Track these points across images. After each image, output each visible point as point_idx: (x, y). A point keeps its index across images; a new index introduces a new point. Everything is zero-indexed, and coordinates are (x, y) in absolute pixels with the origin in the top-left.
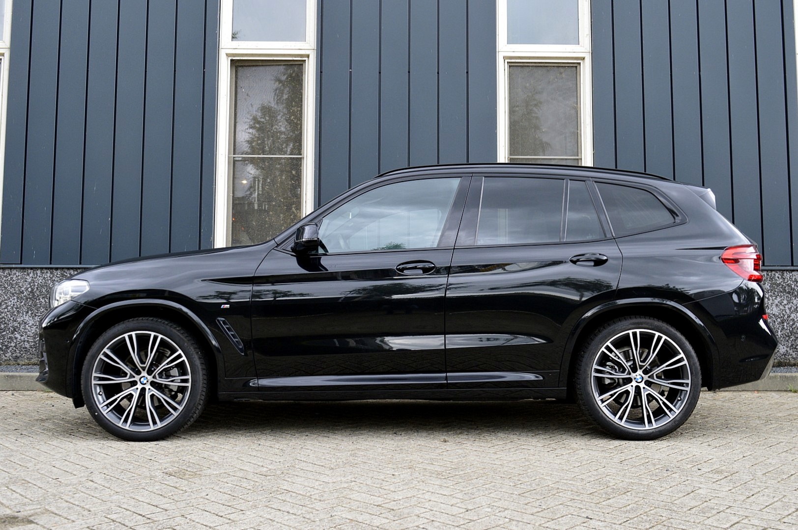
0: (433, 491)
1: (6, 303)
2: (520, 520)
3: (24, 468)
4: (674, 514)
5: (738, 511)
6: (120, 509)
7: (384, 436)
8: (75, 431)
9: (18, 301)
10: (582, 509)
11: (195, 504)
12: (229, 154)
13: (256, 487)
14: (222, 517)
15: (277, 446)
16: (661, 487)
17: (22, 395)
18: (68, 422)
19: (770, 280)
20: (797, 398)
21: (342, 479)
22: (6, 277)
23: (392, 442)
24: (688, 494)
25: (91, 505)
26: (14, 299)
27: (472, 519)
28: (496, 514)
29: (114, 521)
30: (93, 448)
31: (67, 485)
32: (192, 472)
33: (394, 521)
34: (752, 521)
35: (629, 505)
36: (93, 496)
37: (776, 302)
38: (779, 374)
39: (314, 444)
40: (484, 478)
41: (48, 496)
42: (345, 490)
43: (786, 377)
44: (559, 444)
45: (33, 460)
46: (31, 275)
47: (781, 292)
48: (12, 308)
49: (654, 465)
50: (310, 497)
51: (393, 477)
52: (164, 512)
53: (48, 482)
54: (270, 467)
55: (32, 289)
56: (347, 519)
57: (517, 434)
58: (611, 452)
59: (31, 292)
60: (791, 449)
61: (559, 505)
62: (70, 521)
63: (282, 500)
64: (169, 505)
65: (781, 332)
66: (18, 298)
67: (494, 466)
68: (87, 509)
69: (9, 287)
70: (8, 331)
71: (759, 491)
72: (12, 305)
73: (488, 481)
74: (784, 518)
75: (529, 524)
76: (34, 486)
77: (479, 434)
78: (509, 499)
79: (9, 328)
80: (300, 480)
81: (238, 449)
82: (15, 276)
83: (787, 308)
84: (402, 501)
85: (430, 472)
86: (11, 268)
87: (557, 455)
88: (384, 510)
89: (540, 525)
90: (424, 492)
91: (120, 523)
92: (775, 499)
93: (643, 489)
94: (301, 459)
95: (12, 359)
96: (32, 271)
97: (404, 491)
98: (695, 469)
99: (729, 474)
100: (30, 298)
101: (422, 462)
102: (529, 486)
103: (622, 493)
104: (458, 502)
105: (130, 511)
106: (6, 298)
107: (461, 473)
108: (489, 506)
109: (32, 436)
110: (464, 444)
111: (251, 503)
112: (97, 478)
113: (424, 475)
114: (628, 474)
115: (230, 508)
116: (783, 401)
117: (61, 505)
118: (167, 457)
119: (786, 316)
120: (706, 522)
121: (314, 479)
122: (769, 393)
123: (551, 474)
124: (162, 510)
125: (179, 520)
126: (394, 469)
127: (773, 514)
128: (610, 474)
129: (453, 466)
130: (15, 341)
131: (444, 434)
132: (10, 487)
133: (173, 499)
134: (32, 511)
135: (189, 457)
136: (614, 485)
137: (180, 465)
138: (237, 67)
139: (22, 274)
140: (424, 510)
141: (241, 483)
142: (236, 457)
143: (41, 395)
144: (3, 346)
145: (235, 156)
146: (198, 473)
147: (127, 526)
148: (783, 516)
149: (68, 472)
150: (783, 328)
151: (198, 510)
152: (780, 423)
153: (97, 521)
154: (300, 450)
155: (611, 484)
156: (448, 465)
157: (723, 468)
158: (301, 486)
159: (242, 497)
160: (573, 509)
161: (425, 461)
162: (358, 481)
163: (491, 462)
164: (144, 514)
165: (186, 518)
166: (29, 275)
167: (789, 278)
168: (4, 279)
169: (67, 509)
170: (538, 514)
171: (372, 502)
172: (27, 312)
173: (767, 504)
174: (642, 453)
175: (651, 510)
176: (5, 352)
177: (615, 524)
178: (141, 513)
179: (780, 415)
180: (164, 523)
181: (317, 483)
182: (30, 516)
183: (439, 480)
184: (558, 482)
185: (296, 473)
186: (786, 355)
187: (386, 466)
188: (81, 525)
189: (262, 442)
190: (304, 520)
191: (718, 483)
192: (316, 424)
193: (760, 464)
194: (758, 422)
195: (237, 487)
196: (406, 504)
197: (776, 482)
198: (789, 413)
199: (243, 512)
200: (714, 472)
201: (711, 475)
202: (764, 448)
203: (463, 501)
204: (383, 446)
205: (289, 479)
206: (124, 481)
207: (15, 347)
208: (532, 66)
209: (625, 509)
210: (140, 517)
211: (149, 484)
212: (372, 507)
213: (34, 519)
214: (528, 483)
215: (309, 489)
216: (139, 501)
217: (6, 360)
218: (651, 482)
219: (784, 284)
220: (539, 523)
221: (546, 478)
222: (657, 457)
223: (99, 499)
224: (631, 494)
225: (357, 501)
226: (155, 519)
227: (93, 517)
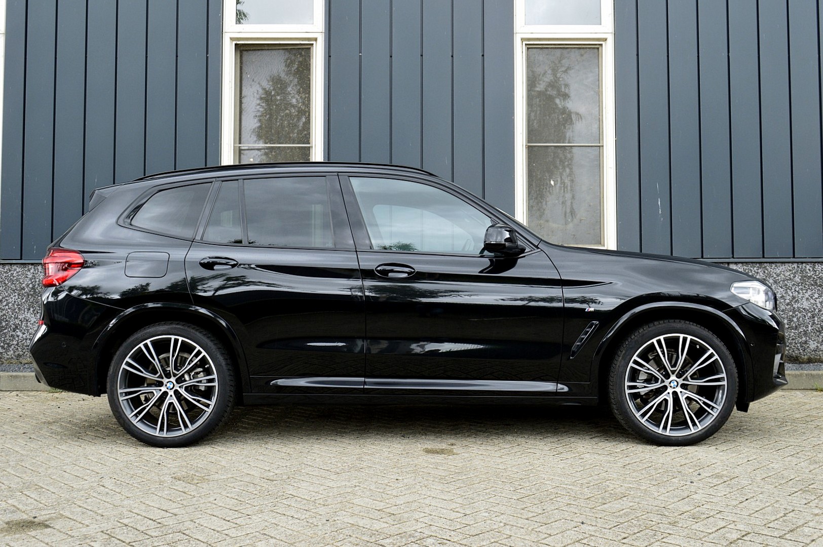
0: (434, 496)
1: (7, 300)
2: (515, 524)
3: (36, 473)
4: (664, 519)
5: (728, 516)
6: (132, 513)
7: (391, 439)
8: (83, 434)
9: (19, 298)
10: (576, 513)
11: (203, 509)
12: (234, 144)
13: (262, 492)
14: (229, 521)
15: (284, 450)
16: (658, 492)
17: (27, 396)
18: (76, 425)
19: (800, 273)
20: (822, 397)
21: (347, 483)
22: (6, 272)
23: (399, 446)
24: (683, 499)
25: (103, 510)
26: (15, 296)
27: (468, 523)
28: (492, 519)
29: (126, 525)
30: (103, 452)
31: (79, 490)
32: (200, 477)
33: (393, 525)
34: (738, 526)
35: (623, 510)
36: (104, 501)
37: (807, 295)
38: (806, 372)
39: (321, 447)
40: (485, 483)
41: (62, 501)
42: (349, 495)
43: (812, 375)
44: (566, 448)
45: (44, 464)
46: (32, 271)
47: (812, 285)
48: (13, 305)
49: (656, 469)
50: (314, 502)
51: (396, 481)
52: (174, 517)
53: (60, 487)
54: (277, 472)
55: (34, 286)
56: (348, 523)
57: (526, 436)
58: (617, 455)
59: (32, 288)
60: (797, 453)
61: (555, 509)
62: (85, 526)
63: (288, 505)
64: (178, 509)
65: (811, 327)
66: (19, 295)
67: (498, 470)
68: (100, 514)
69: (10, 284)
70: (9, 329)
71: (754, 496)
72: (13, 302)
73: (489, 485)
74: (770, 523)
75: (523, 528)
76: (48, 491)
77: (488, 437)
78: (507, 504)
79: (11, 326)
80: (305, 485)
81: (245, 452)
82: (15, 272)
83: (818, 302)
84: (402, 505)
85: (434, 477)
86: (11, 264)
87: (562, 459)
88: (385, 514)
89: (533, 530)
90: (426, 496)
91: (131, 527)
92: (767, 504)
93: (639, 494)
94: (307, 463)
95: (14, 357)
96: (33, 266)
97: (406, 496)
98: (696, 474)
99: (729, 479)
100: (31, 295)
101: (427, 467)
102: (529, 491)
103: (618, 498)
104: (457, 507)
105: (142, 516)
106: (6, 294)
107: (464, 477)
108: (487, 511)
109: (40, 440)
110: (470, 447)
111: (257, 508)
112: (108, 483)
113: (427, 480)
114: (629, 479)
115: (237, 512)
116: (806, 401)
117: (74, 510)
118: (175, 462)
119: (817, 310)
120: (693, 527)
121: (319, 484)
122: (793, 392)
123: (552, 479)
124: (172, 515)
125: (188, 524)
126: (398, 473)
127: (760, 519)
128: (611, 478)
129: (456, 471)
130: (17, 338)
131: (452, 437)
132: (24, 492)
133: (182, 504)
134: (48, 516)
135: (198, 461)
136: (612, 490)
137: (188, 470)
138: (241, 52)
139: (23, 269)
140: (423, 515)
141: (248, 488)
142: (243, 461)
143: (46, 395)
144: (4, 344)
145: (240, 145)
146: (206, 477)
147: (139, 531)
148: (770, 521)
149: (79, 477)
150: (814, 323)
151: (206, 514)
152: (795, 425)
153: (110, 526)
154: (307, 454)
155: (609, 489)
156: (452, 470)
157: (724, 473)
158: (306, 491)
159: (249, 502)
160: (567, 514)
161: (430, 466)
162: (362, 486)
163: (495, 466)
164: (154, 519)
165: (195, 522)
166: (30, 271)
167: (820, 271)
168: (4, 275)
169: (80, 513)
170: (532, 519)
171: (374, 507)
172: (29, 309)
173: (757, 509)
174: (648, 457)
175: (643, 515)
176: (7, 350)
177: (605, 528)
178: (152, 518)
179: (797, 416)
180: (173, 527)
181: (322, 488)
182: (46, 521)
183: (442, 485)
184: (558, 487)
185: (302, 478)
186: (816, 350)
187: (391, 470)
188: (96, 529)
189: (270, 446)
190: (307, 524)
191: (715, 488)
192: (324, 427)
193: (762, 469)
194: (773, 424)
195: (244, 492)
196: (407, 509)
197: (773, 487)
198: (808, 414)
199: (249, 517)
200: (714, 476)
201: (710, 480)
202: (772, 451)
203: (462, 505)
204: (389, 450)
205: (295, 484)
206: (135, 487)
207: (17, 345)
208: (551, 48)
209: (618, 514)
210: (151, 521)
211: (158, 489)
212: (374, 512)
213: (51, 524)
214: (528, 488)
215: (314, 494)
216: (150, 506)
217: (8, 359)
218: (650, 487)
219: (815, 277)
220: (533, 527)
221: (546, 482)
222: (661, 461)
223: (111, 504)
224: (627, 499)
225: (359, 506)
226: (165, 524)
227: (106, 521)
